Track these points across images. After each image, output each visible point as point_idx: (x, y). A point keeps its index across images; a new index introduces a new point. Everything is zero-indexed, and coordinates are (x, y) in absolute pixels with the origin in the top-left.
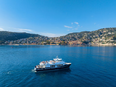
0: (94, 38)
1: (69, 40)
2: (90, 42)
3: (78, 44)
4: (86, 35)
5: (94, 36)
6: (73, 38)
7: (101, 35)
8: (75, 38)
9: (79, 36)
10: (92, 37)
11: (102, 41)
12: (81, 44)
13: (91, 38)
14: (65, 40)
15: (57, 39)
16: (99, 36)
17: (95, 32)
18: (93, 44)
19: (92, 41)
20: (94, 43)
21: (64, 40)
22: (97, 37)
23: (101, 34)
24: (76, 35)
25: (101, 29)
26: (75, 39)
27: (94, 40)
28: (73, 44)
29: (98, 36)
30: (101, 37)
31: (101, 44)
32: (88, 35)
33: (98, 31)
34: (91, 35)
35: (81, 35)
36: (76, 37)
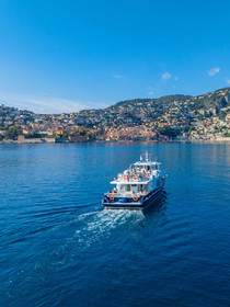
0: (201, 118)
1: (109, 125)
2: (186, 130)
3: (138, 139)
4: (176, 107)
5: (202, 112)
6: (129, 115)
7: (224, 109)
8: (139, 116)
9: (153, 110)
10: (196, 113)
11: (225, 127)
12: (153, 139)
13: (191, 119)
14: (96, 124)
15: (61, 121)
16: (217, 112)
17: (205, 97)
18: (194, 136)
19: (193, 129)
20: (198, 133)
21: (91, 126)
22: (211, 114)
23: (224, 104)
24: (144, 106)
25: (224, 90)
26: (138, 122)
27: (199, 125)
28: (122, 138)
29: (214, 112)
30: (225, 114)
31: (220, 139)
32: (183, 106)
33: (215, 96)
34: (192, 107)
35: (158, 107)
36: (142, 114)
